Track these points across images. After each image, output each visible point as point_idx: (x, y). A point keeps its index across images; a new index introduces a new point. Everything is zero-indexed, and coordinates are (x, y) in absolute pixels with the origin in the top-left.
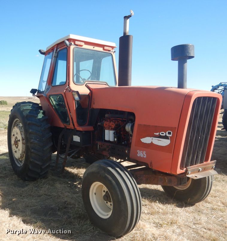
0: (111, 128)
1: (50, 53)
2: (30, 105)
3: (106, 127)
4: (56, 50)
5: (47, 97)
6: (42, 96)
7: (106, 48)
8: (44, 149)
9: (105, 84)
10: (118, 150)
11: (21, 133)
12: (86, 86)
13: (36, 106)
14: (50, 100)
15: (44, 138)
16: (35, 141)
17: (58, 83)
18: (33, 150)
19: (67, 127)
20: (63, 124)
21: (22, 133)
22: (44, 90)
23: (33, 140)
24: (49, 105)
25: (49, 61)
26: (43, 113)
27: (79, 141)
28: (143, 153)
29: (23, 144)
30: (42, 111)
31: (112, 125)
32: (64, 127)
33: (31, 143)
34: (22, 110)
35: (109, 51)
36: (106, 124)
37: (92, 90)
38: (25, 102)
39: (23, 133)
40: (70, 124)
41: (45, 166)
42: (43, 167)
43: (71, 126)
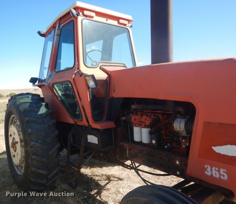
0: (145, 125)
1: (51, 32)
2: (28, 97)
3: (135, 123)
4: (59, 26)
5: (50, 86)
6: (44, 85)
7: (121, 21)
8: (49, 153)
9: (123, 66)
10: (161, 158)
11: (19, 134)
12: (100, 68)
13: (37, 98)
14: (54, 90)
15: (48, 139)
16: (36, 143)
17: (62, 68)
18: (34, 156)
19: (78, 124)
20: (73, 120)
21: (19, 132)
22: (45, 78)
23: (33, 143)
24: (52, 96)
25: (50, 44)
26: (47, 106)
27: (97, 143)
28: (219, 171)
29: (22, 147)
30: (44, 104)
31: (146, 120)
32: (74, 123)
33: (31, 147)
34: (18, 103)
35: (125, 25)
36: (135, 119)
37: (109, 73)
38: (23, 93)
39: (21, 133)
40: (82, 120)
41: (52, 174)
42: (49, 177)
43: (85, 123)
